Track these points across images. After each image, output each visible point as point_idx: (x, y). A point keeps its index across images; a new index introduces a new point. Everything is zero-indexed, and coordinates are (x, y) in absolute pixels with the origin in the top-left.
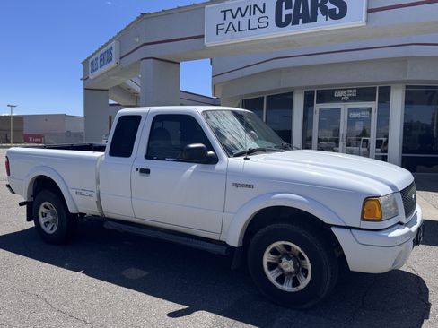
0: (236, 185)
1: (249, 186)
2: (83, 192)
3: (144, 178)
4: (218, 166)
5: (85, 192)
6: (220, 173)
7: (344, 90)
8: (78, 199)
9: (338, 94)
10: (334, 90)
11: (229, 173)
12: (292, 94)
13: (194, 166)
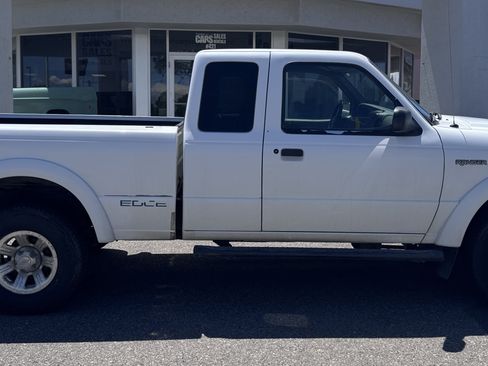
0: (461, 162)
1: (482, 162)
2: (141, 200)
5: (146, 200)
6: (431, 147)
7: (209, 33)
9: (200, 39)
10: (194, 33)
13: (386, 140)
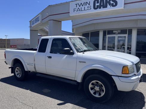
0: (80, 62)
1: (84, 62)
2: (30, 64)
3: (50, 59)
4: (74, 56)
6: (75, 58)
7: (116, 30)
8: (28, 66)
9: (114, 32)
10: (113, 31)
11: (78, 58)
12: (99, 32)
13: (66, 56)
